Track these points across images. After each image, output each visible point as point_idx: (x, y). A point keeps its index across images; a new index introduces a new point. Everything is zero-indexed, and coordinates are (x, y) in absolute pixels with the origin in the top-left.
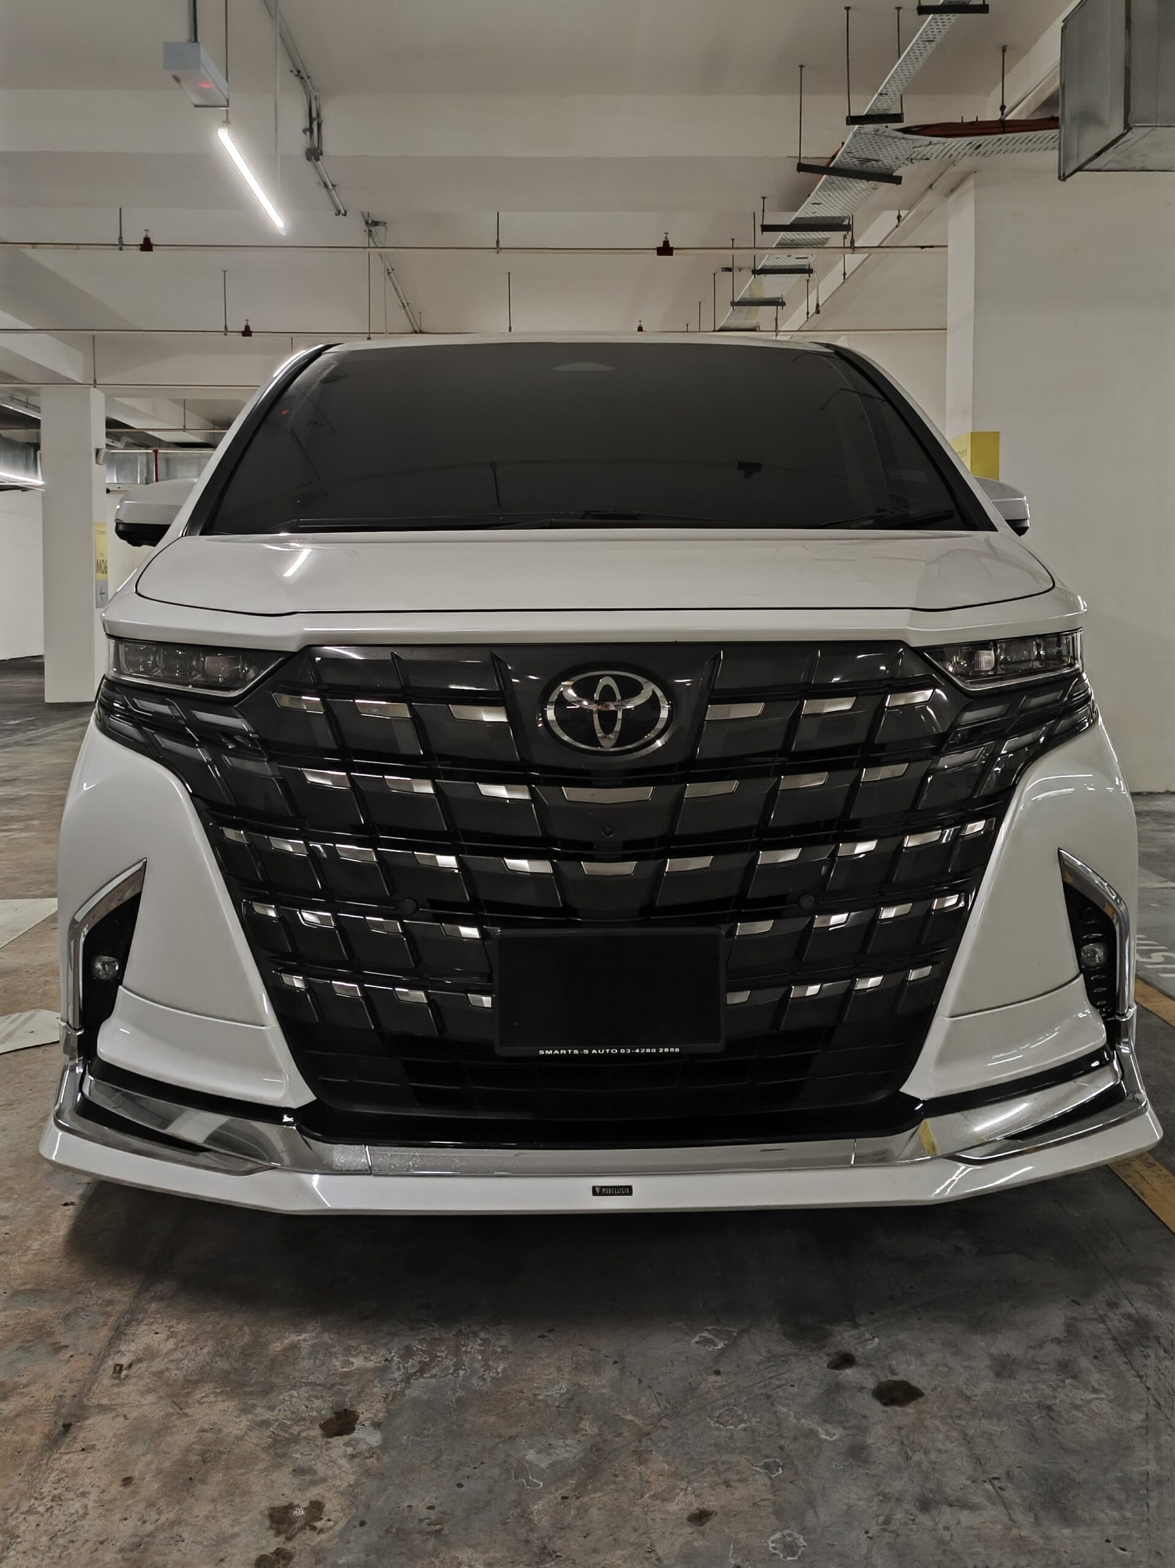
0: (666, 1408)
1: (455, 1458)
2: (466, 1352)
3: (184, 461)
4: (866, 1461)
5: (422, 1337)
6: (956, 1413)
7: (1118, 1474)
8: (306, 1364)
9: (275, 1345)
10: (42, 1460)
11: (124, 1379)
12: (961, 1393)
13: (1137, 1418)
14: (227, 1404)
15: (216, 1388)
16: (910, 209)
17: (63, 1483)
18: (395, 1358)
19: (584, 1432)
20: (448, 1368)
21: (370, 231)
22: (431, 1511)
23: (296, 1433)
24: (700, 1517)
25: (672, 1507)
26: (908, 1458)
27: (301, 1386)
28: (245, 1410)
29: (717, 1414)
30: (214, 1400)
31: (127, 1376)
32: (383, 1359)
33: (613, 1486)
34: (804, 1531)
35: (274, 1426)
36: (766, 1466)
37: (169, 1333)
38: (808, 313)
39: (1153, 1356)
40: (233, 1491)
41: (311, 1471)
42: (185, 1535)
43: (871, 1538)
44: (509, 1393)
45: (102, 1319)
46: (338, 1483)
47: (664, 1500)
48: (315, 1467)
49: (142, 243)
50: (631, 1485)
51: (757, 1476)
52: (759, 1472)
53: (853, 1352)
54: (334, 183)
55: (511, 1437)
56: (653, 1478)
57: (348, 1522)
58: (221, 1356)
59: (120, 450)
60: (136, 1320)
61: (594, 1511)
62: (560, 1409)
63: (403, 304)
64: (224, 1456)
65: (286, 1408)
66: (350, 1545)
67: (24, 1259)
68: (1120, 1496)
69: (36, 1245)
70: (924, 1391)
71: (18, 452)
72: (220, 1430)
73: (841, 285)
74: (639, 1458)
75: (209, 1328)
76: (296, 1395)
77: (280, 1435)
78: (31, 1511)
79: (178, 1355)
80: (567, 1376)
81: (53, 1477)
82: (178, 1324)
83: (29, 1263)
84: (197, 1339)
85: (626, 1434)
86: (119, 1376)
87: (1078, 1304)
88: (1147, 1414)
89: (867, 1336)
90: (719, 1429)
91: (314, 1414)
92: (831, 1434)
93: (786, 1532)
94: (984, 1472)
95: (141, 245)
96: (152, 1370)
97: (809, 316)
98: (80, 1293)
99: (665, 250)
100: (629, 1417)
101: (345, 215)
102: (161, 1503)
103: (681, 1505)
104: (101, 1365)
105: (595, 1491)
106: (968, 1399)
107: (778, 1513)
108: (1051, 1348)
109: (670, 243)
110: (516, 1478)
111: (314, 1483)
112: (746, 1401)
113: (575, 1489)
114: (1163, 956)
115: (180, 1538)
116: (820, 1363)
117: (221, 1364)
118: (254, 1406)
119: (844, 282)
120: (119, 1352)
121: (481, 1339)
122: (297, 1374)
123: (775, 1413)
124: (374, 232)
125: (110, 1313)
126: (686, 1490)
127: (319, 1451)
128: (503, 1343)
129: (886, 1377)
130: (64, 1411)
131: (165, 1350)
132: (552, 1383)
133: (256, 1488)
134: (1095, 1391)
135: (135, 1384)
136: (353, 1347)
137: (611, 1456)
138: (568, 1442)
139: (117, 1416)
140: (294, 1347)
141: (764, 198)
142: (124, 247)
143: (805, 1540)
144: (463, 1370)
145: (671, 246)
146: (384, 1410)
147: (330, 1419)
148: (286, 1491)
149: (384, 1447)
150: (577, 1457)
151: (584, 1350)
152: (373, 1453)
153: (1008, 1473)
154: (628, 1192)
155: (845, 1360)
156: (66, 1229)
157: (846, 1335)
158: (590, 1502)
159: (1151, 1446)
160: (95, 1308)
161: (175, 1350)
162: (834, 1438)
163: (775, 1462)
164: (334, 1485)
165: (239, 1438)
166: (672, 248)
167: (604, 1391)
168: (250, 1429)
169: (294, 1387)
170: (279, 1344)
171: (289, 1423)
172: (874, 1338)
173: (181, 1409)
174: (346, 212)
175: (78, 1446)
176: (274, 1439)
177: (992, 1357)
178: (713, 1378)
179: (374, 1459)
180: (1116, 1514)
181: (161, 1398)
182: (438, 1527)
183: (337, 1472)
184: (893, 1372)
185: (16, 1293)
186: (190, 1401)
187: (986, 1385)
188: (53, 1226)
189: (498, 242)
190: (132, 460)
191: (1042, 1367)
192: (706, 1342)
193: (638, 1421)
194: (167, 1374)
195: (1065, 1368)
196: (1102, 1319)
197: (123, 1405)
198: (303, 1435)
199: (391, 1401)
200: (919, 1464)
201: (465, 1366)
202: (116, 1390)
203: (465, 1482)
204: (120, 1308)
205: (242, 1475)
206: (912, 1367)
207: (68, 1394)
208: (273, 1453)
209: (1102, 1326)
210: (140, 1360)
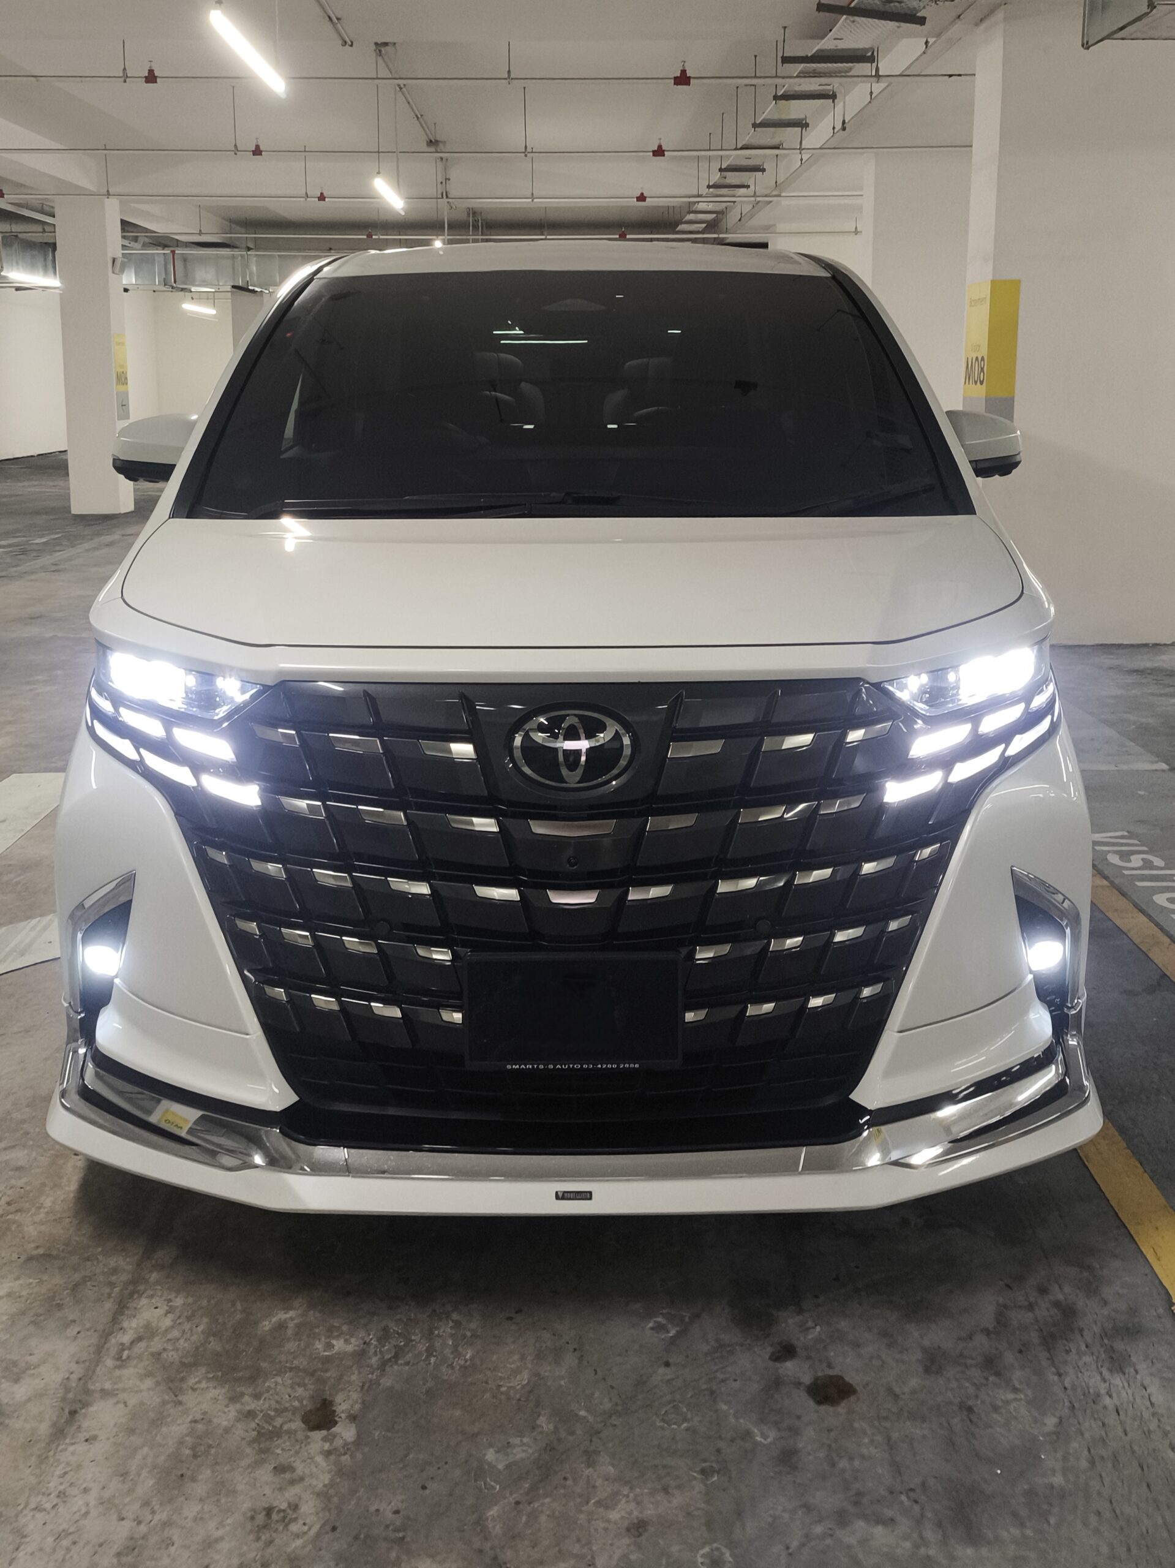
0: (616, 1404)
1: (421, 1457)
2: (438, 1336)
3: (202, 260)
4: (795, 1468)
5: (398, 1317)
6: (884, 1414)
7: (1026, 1487)
8: (292, 1346)
9: (264, 1323)
10: (49, 1451)
11: (125, 1360)
12: (890, 1391)
13: (1051, 1422)
14: (217, 1391)
15: (208, 1372)
16: (939, 35)
17: (68, 1477)
18: (372, 1341)
19: (540, 1429)
20: (420, 1354)
21: (380, 51)
22: (397, 1515)
23: (278, 1426)
24: (638, 1528)
25: (614, 1515)
26: (833, 1465)
27: (285, 1373)
28: (234, 1399)
29: (663, 1412)
30: (206, 1386)
31: (128, 1357)
32: (362, 1342)
33: (562, 1491)
34: (731, 1545)
35: (259, 1417)
36: (703, 1472)
37: (167, 1308)
38: (834, 128)
39: (1074, 1351)
40: (221, 1489)
41: (290, 1468)
42: (175, 1538)
43: (790, 1554)
44: (475, 1384)
45: (107, 1290)
46: (314, 1482)
47: (607, 1507)
48: (294, 1465)
49: (147, 75)
50: (578, 1490)
51: (694, 1483)
52: (695, 1478)
53: (795, 1342)
54: (339, 17)
55: (473, 1435)
56: (599, 1482)
57: (321, 1527)
58: (214, 1335)
59: (137, 250)
60: (137, 1292)
61: (543, 1518)
62: (521, 1402)
63: (417, 116)
64: (213, 1451)
65: (271, 1397)
66: (321, 1552)
67: (37, 1218)
68: (1023, 1512)
69: (48, 1202)
70: (858, 1389)
71: (35, 253)
72: (210, 1421)
73: (868, 104)
74: (589, 1459)
75: (205, 1303)
76: (281, 1382)
77: (264, 1428)
78: (38, 1509)
79: (175, 1333)
80: (529, 1365)
81: (59, 1471)
82: (176, 1297)
83: (42, 1223)
84: (193, 1315)
85: (579, 1432)
86: (121, 1357)
87: (1011, 1288)
88: (1061, 1419)
89: (810, 1324)
90: (663, 1428)
91: (296, 1404)
92: (765, 1436)
93: (715, 1545)
94: (902, 1482)
95: (146, 77)
96: (150, 1350)
97: (835, 131)
98: (88, 1259)
99: (683, 79)
100: (582, 1413)
101: (351, 46)
102: (155, 1503)
103: (623, 1513)
104: (105, 1343)
105: (546, 1496)
106: (896, 1397)
107: (709, 1524)
108: (981, 1340)
109: (687, 72)
110: (476, 1481)
111: (292, 1482)
112: (691, 1397)
113: (527, 1494)
114: (1142, 859)
115: (169, 1542)
116: (763, 1352)
117: (214, 1345)
118: (242, 1394)
119: (870, 102)
120: (121, 1329)
121: (453, 1321)
122: (283, 1358)
123: (716, 1411)
124: (383, 52)
125: (115, 1284)
126: (627, 1496)
127: (298, 1447)
128: (473, 1325)
129: (823, 1371)
130: (70, 1395)
131: (163, 1329)
132: (516, 1372)
133: (240, 1487)
134: (1015, 1390)
135: (135, 1367)
136: (335, 1327)
137: (564, 1457)
138: (525, 1440)
139: (118, 1402)
140: (281, 1326)
141: (785, 28)
142: (128, 80)
143: (731, 1555)
144: (434, 1356)
145: (688, 75)
146: (359, 1401)
147: (311, 1411)
148: (267, 1491)
149: (358, 1442)
150: (533, 1457)
151: (546, 1335)
152: (348, 1449)
153: (923, 1484)
154: (588, 1196)
155: (787, 1351)
156: (77, 1184)
157: (790, 1321)
158: (540, 1509)
159: (1059, 1455)
160: (101, 1278)
161: (173, 1327)
162: (769, 1440)
163: (712, 1467)
164: (310, 1485)
165: (227, 1430)
166: (690, 77)
167: (562, 1383)
168: (238, 1420)
169: (280, 1373)
170: (267, 1323)
171: (273, 1413)
172: (816, 1325)
173: (176, 1396)
174: (352, 42)
175: (82, 1436)
176: (259, 1432)
177: (925, 1351)
178: (662, 1370)
179: (347, 1456)
180: (1016, 1532)
181: (158, 1383)
182: (401, 1535)
183: (315, 1470)
184: (830, 1366)
185: (30, 1259)
186: (184, 1386)
187: (914, 1382)
188: (65, 1180)
189: (509, 72)
190: (149, 260)
191: (969, 1362)
192: (659, 1328)
193: (591, 1418)
194: (164, 1355)
195: (990, 1363)
196: (1031, 1307)
197: (124, 1390)
198: (285, 1427)
199: (367, 1390)
200: (843, 1471)
201: (436, 1351)
202: (118, 1373)
203: (429, 1485)
204: (124, 1277)
205: (228, 1472)
206: (848, 1360)
207: (74, 1377)
208: (257, 1448)
209: (1030, 1315)
210: (139, 1339)
